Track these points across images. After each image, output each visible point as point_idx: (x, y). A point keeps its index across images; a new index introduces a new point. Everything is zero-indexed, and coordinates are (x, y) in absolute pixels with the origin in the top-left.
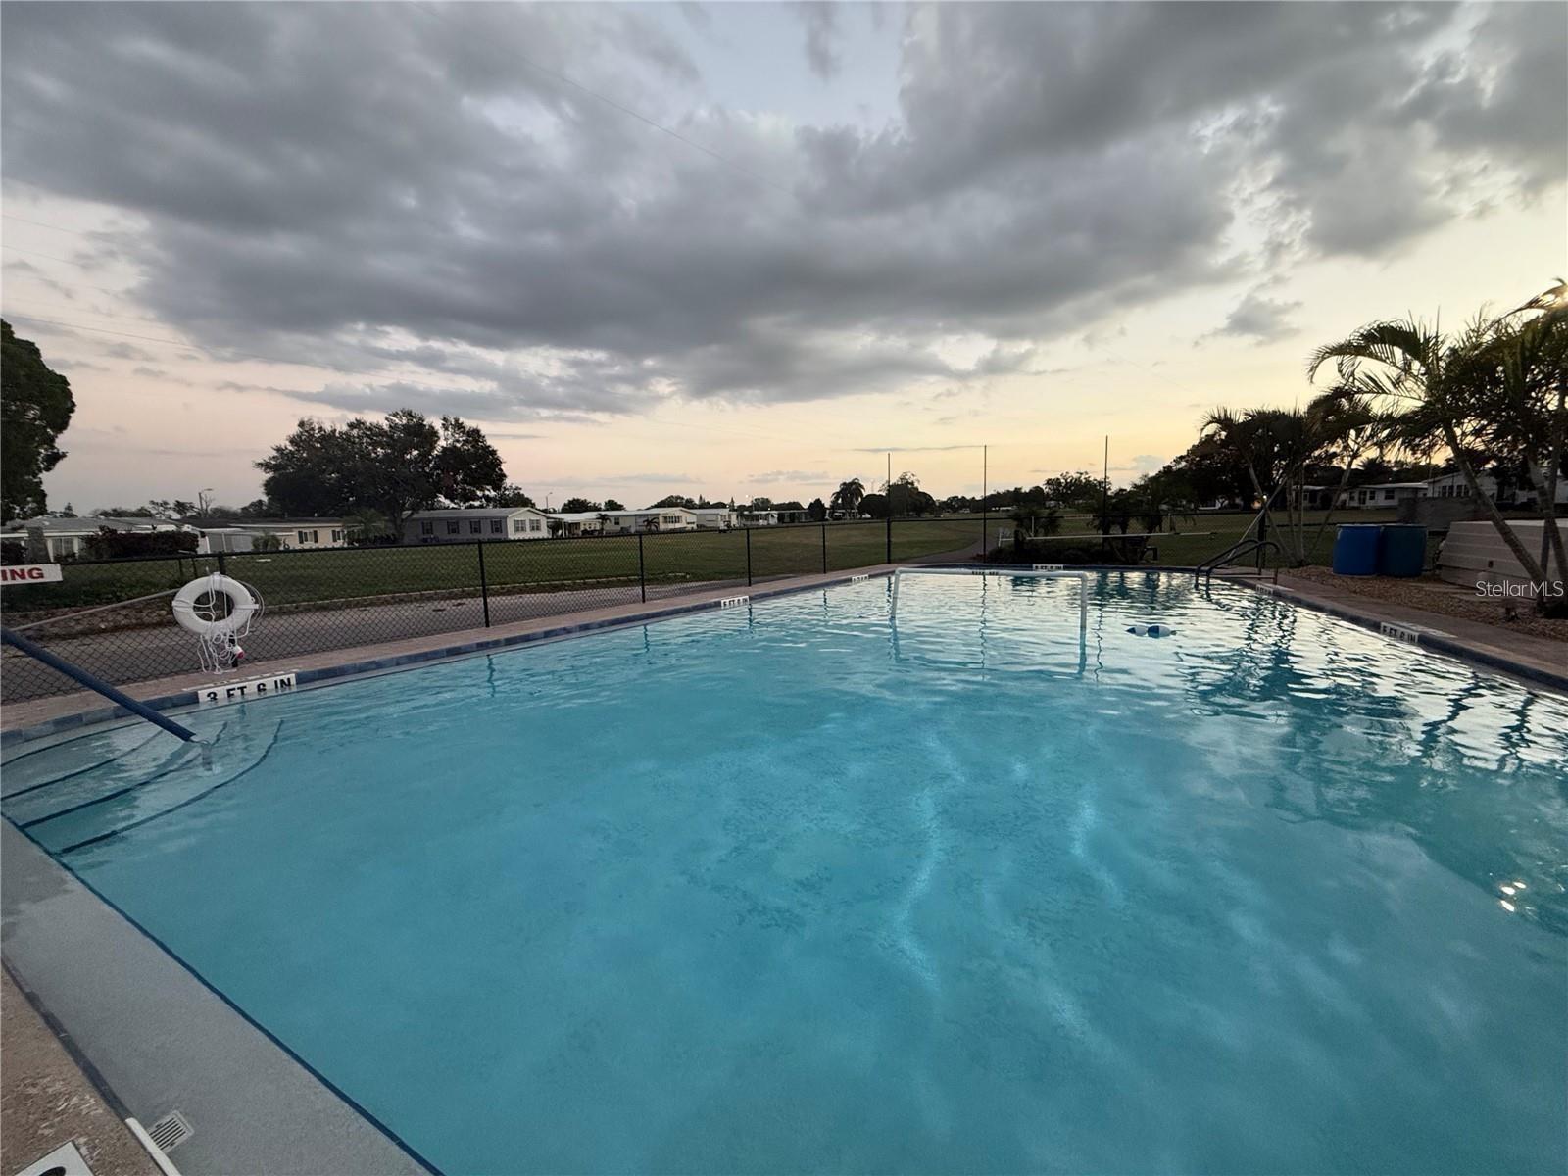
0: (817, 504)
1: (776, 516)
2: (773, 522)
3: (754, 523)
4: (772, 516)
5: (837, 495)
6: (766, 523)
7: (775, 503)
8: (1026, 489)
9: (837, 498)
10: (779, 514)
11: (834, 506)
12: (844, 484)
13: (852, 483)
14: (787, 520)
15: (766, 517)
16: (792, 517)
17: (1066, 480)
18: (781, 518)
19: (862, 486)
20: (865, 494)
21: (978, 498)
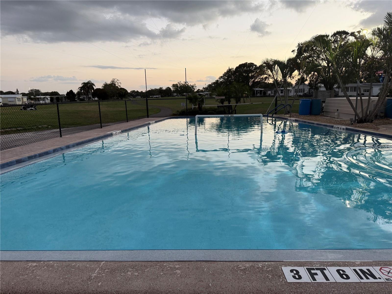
0: (71, 93)
1: (49, 99)
2: (48, 101)
3: (37, 102)
4: (47, 99)
5: (81, 88)
6: (44, 102)
7: (43, 92)
8: (164, 88)
9: (81, 90)
10: (51, 98)
11: (79, 93)
12: (84, 83)
13: (88, 83)
14: (55, 101)
15: (44, 99)
16: (58, 99)
17: (180, 85)
18: (52, 99)
19: (93, 84)
20: (95, 88)
21: (144, 91)
